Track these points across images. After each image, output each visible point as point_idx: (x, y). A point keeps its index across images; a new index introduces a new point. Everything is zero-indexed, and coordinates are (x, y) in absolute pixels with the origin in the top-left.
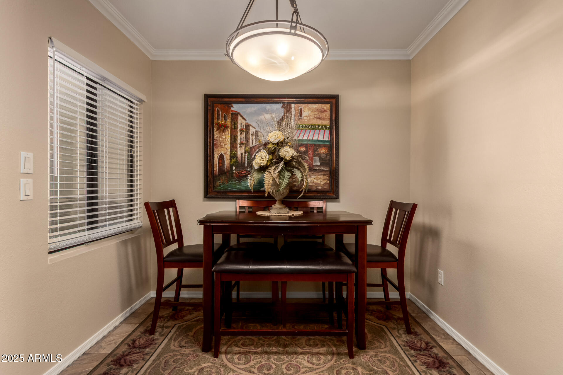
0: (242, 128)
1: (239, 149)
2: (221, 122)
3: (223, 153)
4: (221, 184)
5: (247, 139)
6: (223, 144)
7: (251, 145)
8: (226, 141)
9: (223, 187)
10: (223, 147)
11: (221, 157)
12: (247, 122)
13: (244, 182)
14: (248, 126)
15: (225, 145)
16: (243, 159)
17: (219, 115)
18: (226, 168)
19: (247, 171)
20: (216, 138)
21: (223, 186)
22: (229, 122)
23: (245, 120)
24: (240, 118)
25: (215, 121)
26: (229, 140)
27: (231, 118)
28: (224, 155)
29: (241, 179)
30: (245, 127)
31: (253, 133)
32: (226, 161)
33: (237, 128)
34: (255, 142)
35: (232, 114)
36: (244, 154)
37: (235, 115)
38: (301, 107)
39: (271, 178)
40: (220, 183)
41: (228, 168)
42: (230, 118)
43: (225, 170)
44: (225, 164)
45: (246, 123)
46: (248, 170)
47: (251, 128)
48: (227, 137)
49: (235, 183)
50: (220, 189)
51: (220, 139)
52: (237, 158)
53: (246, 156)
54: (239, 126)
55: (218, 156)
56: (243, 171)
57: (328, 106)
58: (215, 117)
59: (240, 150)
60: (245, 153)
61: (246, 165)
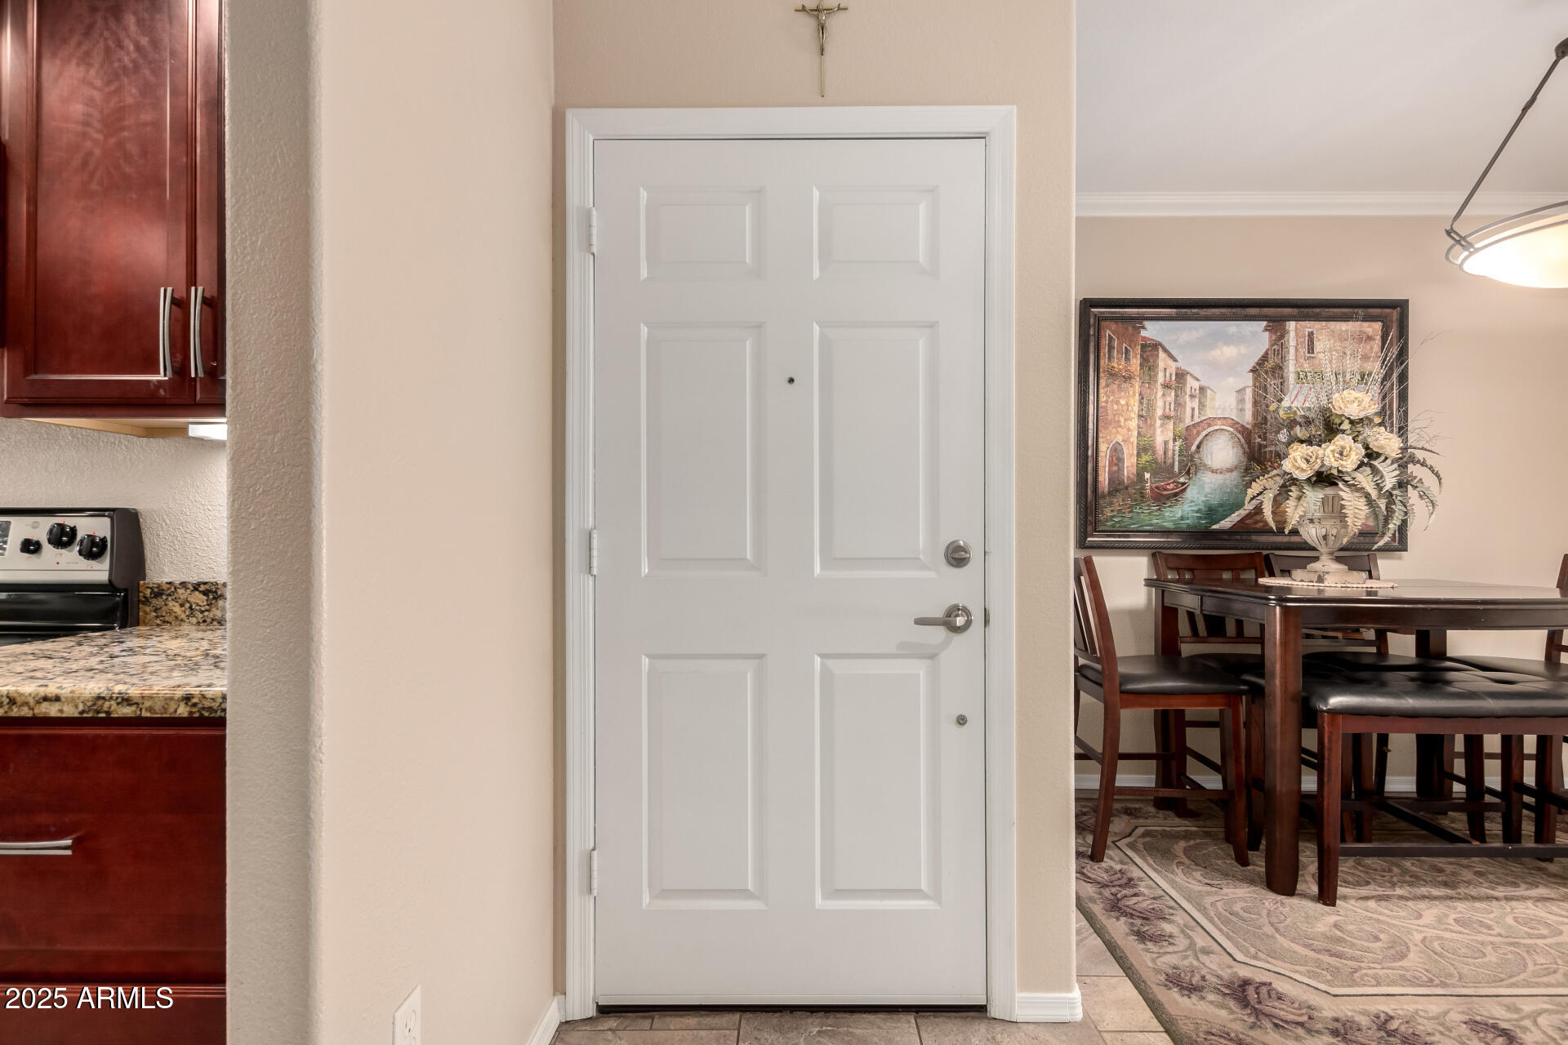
0: (1168, 379)
1: (1158, 431)
2: (1118, 364)
3: (1119, 439)
4: (1115, 513)
5: (1179, 405)
6: (1122, 420)
7: (1188, 422)
8: (1128, 409)
9: (1119, 522)
10: (1120, 426)
11: (1116, 450)
12: (1179, 365)
13: (1171, 509)
14: (1181, 376)
15: (1126, 420)
16: (1170, 454)
17: (1111, 348)
18: (1128, 477)
19: (1181, 483)
20: (1104, 404)
21: (1120, 519)
22: (1136, 362)
23: (1175, 360)
24: (1162, 355)
25: (1104, 362)
26: (1136, 409)
27: (1142, 356)
28: (1122, 444)
29: (1164, 504)
30: (1173, 378)
31: (1193, 391)
32: (1127, 459)
33: (1156, 381)
34: (1200, 413)
35: (1144, 347)
36: (1171, 443)
37: (1151, 349)
38: (1310, 330)
40: (1112, 511)
41: (1132, 476)
42: (1139, 356)
43: (1125, 480)
44: (1125, 466)
45: (1177, 369)
46: (1182, 480)
47: (1189, 380)
48: (1132, 402)
49: (1149, 513)
50: (1113, 526)
51: (1113, 406)
52: (1154, 453)
53: (1177, 448)
54: (1161, 375)
55: (1108, 448)
56: (1169, 484)
57: (1378, 326)
58: (1102, 354)
59: (1162, 432)
60: (1175, 440)
61: (1176, 469)
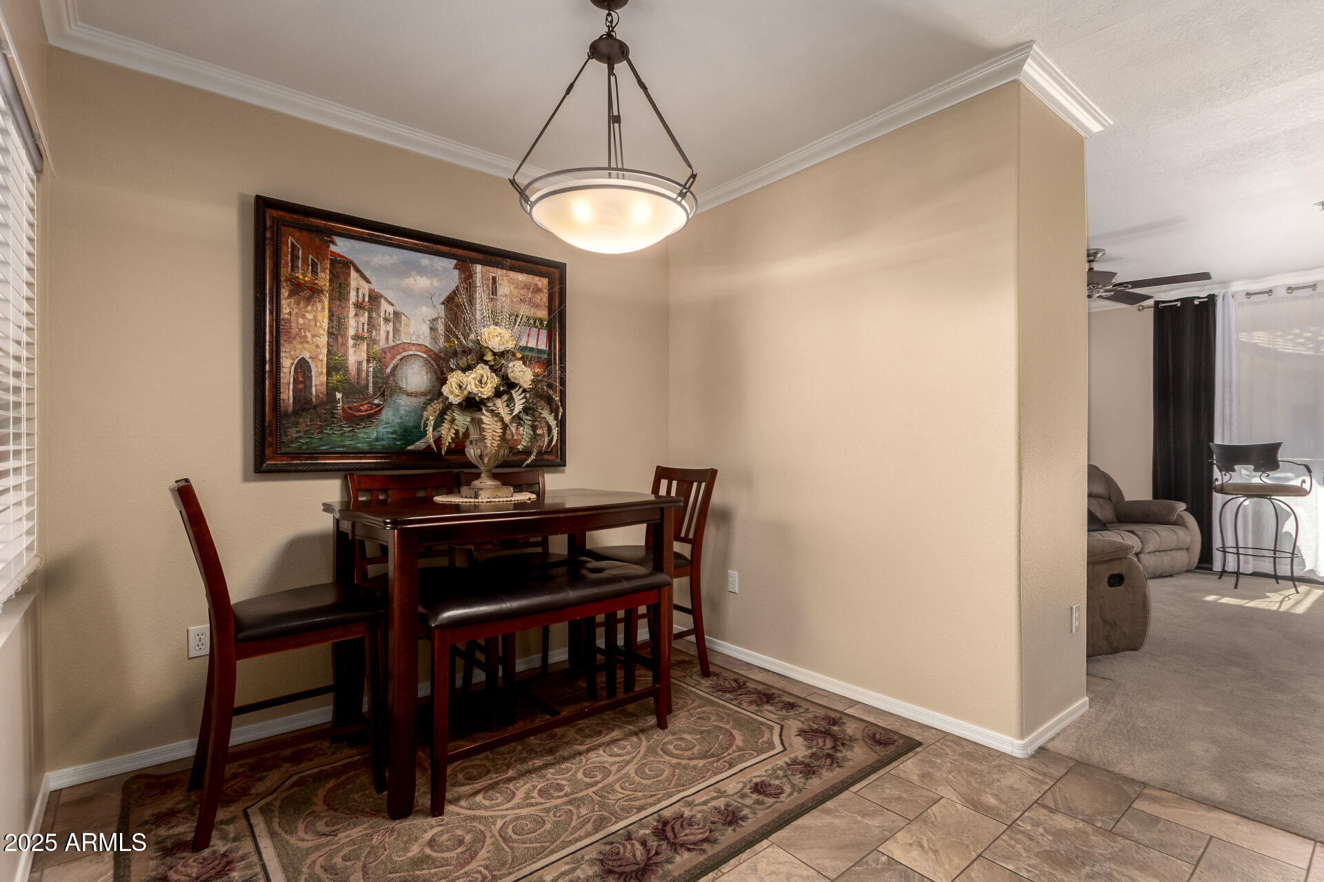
0: (360, 300)
1: (351, 351)
2: (304, 276)
3: (306, 355)
4: (302, 434)
5: (372, 325)
6: (309, 335)
7: (382, 344)
8: (316, 325)
9: (306, 443)
10: (307, 342)
11: (303, 367)
12: (372, 287)
13: (364, 430)
14: (375, 298)
15: (313, 336)
16: (364, 374)
17: (294, 258)
18: (317, 396)
19: (375, 404)
20: (286, 316)
21: (308, 440)
22: (324, 279)
23: (368, 281)
24: (353, 274)
25: (285, 271)
26: (325, 325)
27: (331, 272)
28: (310, 361)
29: (358, 425)
30: (367, 299)
31: (387, 315)
32: (316, 377)
33: (348, 300)
34: (394, 337)
35: (333, 262)
36: (365, 364)
37: (341, 267)
38: (494, 275)
39: (498, 424)
40: (298, 432)
41: (321, 396)
42: (328, 271)
43: (314, 400)
44: (313, 384)
45: (371, 291)
46: (376, 401)
47: (384, 306)
48: (320, 318)
49: (341, 434)
50: (300, 448)
51: (297, 320)
52: (347, 371)
53: (371, 369)
54: (353, 294)
55: (292, 364)
56: (363, 405)
57: (545, 281)
58: (283, 262)
59: (355, 351)
60: (368, 361)
61: (371, 390)
